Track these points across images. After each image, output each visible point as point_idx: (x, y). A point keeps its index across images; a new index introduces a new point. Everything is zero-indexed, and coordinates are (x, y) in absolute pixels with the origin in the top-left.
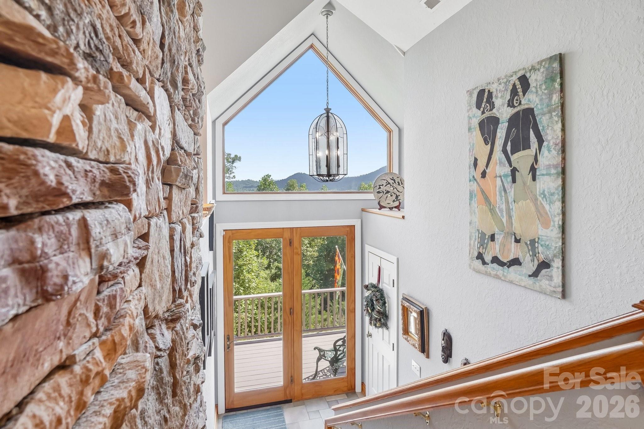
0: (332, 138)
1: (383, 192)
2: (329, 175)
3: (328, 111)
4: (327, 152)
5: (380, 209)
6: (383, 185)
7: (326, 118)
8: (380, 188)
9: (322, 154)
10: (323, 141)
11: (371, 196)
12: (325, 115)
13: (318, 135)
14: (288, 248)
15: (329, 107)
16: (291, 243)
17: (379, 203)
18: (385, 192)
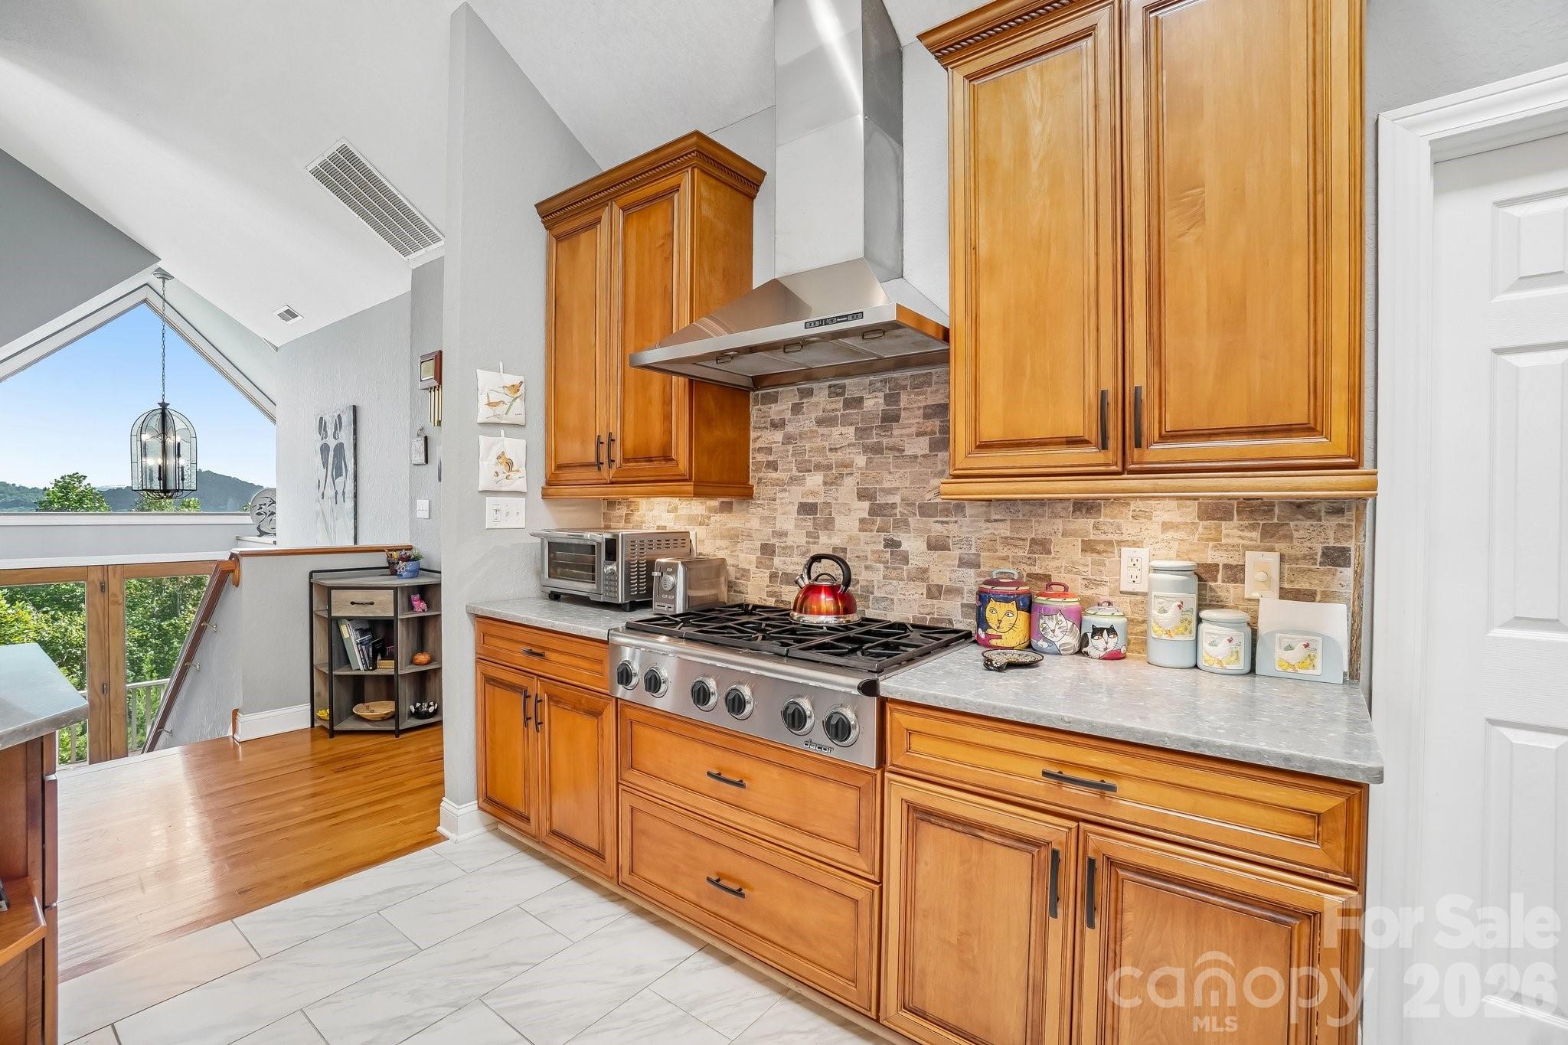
0: (170, 441)
1: (266, 514)
2: (165, 491)
3: (164, 406)
4: (160, 461)
5: (259, 536)
6: (265, 504)
7: (159, 416)
8: (261, 508)
9: (154, 461)
10: (155, 444)
11: (248, 520)
12: (160, 411)
13: (145, 437)
14: (99, 594)
15: (166, 402)
16: (103, 588)
17: (258, 528)
18: (268, 513)
